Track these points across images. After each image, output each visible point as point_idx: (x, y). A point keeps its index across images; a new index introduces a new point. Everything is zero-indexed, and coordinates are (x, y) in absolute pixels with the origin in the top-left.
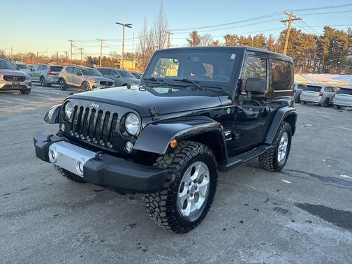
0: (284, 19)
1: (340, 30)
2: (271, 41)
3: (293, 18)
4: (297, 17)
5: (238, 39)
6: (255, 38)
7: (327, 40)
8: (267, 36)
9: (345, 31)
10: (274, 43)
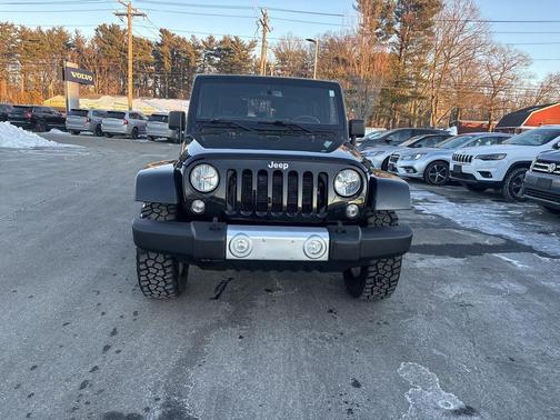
0: (120, 12)
1: (181, 37)
2: (79, 41)
3: (132, 12)
4: (139, 12)
5: (16, 30)
6: (50, 33)
7: (166, 49)
8: (70, 31)
9: (188, 39)
10: (86, 46)
